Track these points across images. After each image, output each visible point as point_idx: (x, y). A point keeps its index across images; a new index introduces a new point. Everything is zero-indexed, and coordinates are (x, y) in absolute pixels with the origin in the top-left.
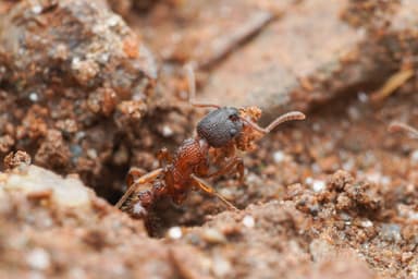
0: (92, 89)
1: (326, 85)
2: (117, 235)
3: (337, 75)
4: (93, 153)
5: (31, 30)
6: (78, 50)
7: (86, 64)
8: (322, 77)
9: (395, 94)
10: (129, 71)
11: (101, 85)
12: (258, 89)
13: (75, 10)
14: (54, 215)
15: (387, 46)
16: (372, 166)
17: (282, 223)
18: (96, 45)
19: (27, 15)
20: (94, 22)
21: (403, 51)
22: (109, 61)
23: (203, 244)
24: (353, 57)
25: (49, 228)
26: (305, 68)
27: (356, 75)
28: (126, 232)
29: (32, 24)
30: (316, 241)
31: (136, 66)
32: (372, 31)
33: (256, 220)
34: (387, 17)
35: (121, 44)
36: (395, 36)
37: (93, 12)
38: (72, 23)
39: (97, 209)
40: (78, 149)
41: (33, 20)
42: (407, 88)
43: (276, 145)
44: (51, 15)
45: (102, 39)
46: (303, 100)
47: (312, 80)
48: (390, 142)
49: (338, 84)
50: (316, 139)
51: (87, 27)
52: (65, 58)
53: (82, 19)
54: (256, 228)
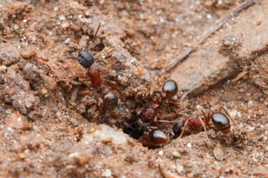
0: (126, 87)
1: (215, 79)
2: (138, 156)
3: (219, 75)
4: (127, 110)
5: (102, 65)
6: (120, 72)
7: (123, 78)
8: (213, 76)
9: (241, 79)
10: (140, 79)
11: (129, 85)
12: (189, 81)
13: (118, 57)
14: (113, 149)
15: (237, 63)
16: (233, 107)
17: (202, 146)
18: (127, 70)
19: (100, 59)
20: (125, 61)
21: (244, 64)
22: (132, 76)
23: (172, 157)
24: (224, 68)
25: (111, 155)
26: (207, 73)
27: (226, 74)
28: (142, 154)
29: (102, 63)
30: (215, 149)
31: (142, 77)
32: (231, 58)
33: (192, 144)
34: (237, 52)
35: (136, 70)
36: (240, 59)
37: (125, 58)
38: (117, 62)
39: (130, 143)
40: (122, 109)
41: (102, 61)
42: (246, 78)
43: (197, 102)
44: (109, 59)
45: (129, 68)
46: (207, 85)
47: (209, 78)
48: (240, 97)
49: (219, 78)
50: (211, 98)
51: (123, 63)
52: (115, 75)
53: (121, 60)
54: (192, 148)
